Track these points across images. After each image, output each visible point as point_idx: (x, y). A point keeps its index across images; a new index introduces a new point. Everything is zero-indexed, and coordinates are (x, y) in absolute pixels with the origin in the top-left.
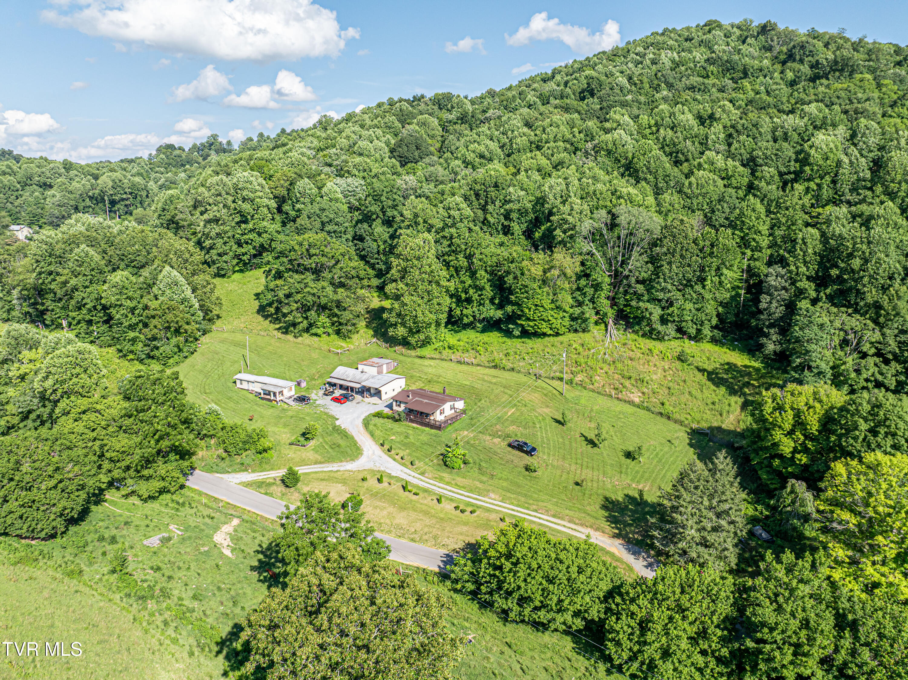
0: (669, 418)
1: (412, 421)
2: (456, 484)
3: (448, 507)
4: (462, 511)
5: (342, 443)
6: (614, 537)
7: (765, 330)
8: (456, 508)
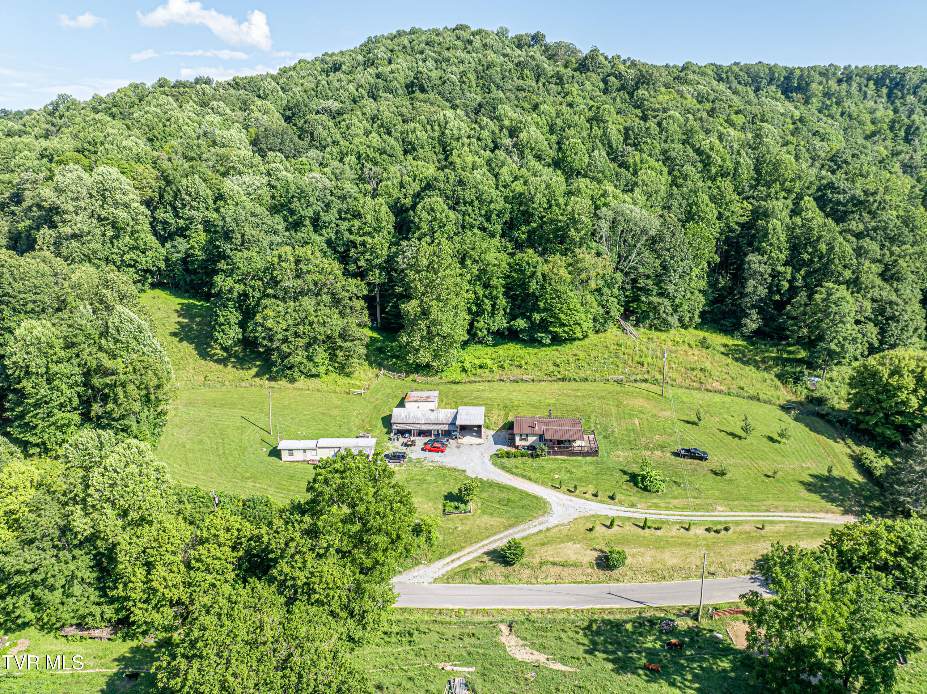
0: (759, 400)
1: (555, 453)
2: (675, 507)
3: (700, 531)
4: (717, 532)
5: (512, 496)
6: (843, 514)
7: (748, 311)
8: (708, 530)
